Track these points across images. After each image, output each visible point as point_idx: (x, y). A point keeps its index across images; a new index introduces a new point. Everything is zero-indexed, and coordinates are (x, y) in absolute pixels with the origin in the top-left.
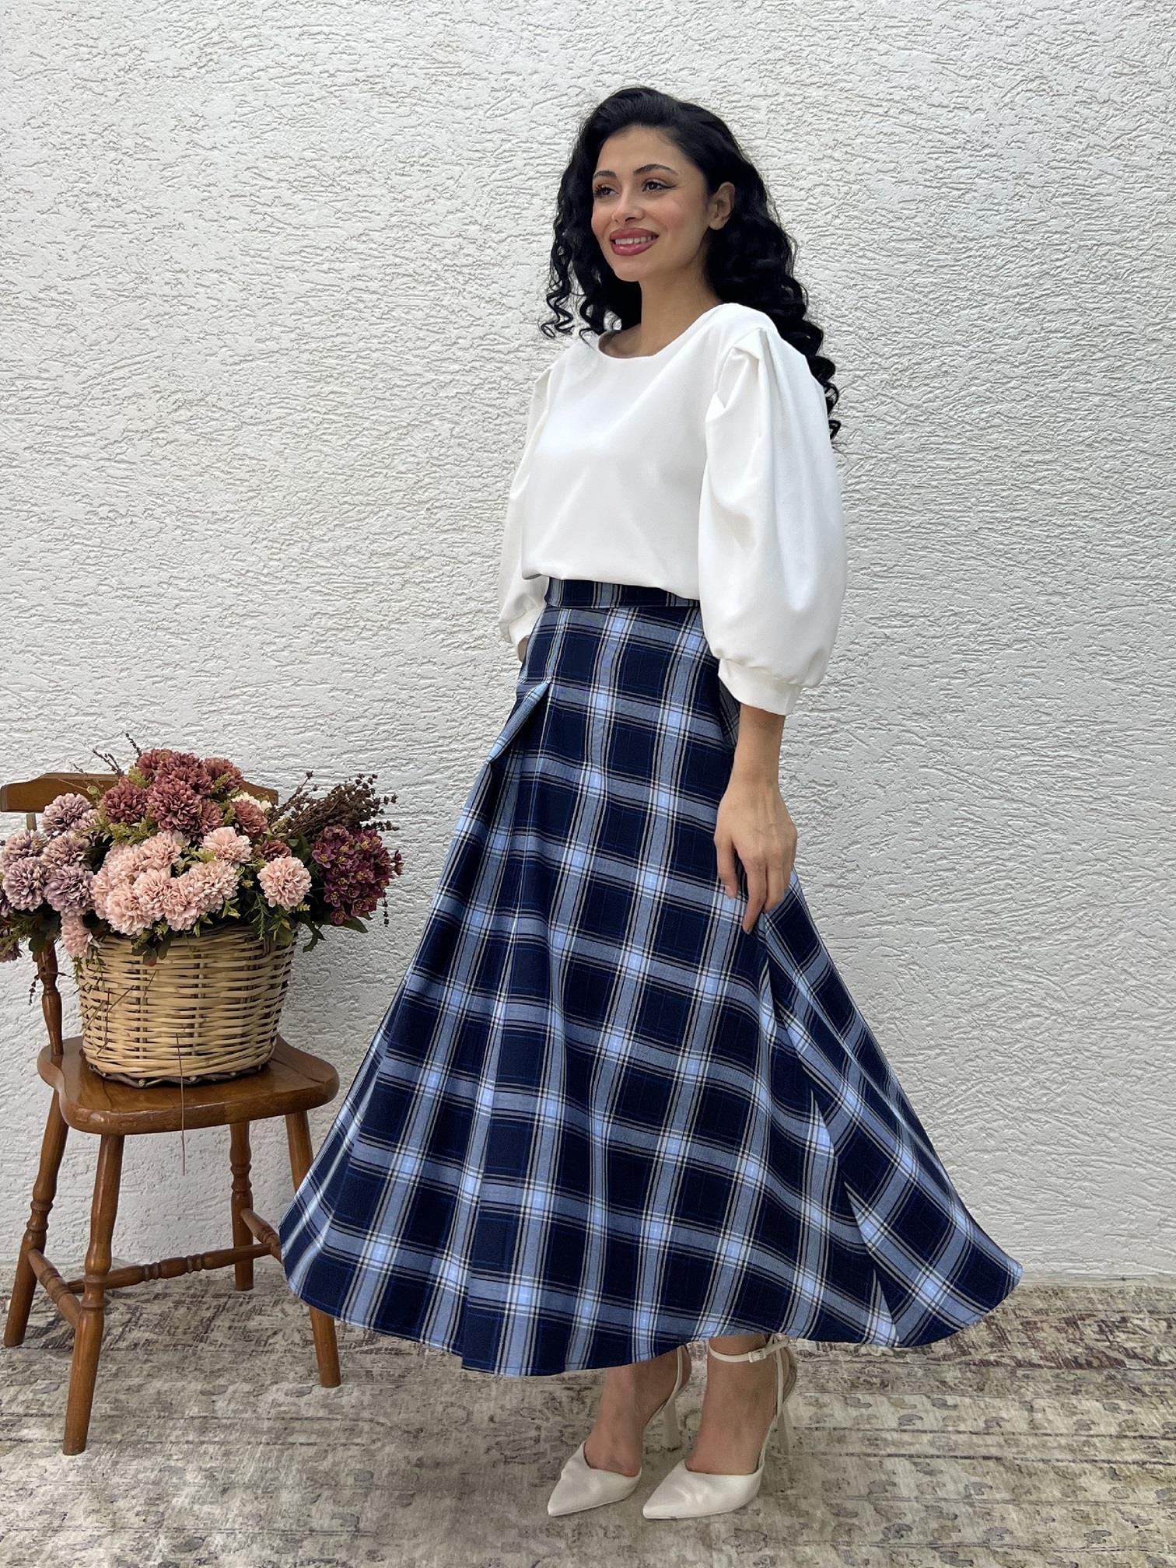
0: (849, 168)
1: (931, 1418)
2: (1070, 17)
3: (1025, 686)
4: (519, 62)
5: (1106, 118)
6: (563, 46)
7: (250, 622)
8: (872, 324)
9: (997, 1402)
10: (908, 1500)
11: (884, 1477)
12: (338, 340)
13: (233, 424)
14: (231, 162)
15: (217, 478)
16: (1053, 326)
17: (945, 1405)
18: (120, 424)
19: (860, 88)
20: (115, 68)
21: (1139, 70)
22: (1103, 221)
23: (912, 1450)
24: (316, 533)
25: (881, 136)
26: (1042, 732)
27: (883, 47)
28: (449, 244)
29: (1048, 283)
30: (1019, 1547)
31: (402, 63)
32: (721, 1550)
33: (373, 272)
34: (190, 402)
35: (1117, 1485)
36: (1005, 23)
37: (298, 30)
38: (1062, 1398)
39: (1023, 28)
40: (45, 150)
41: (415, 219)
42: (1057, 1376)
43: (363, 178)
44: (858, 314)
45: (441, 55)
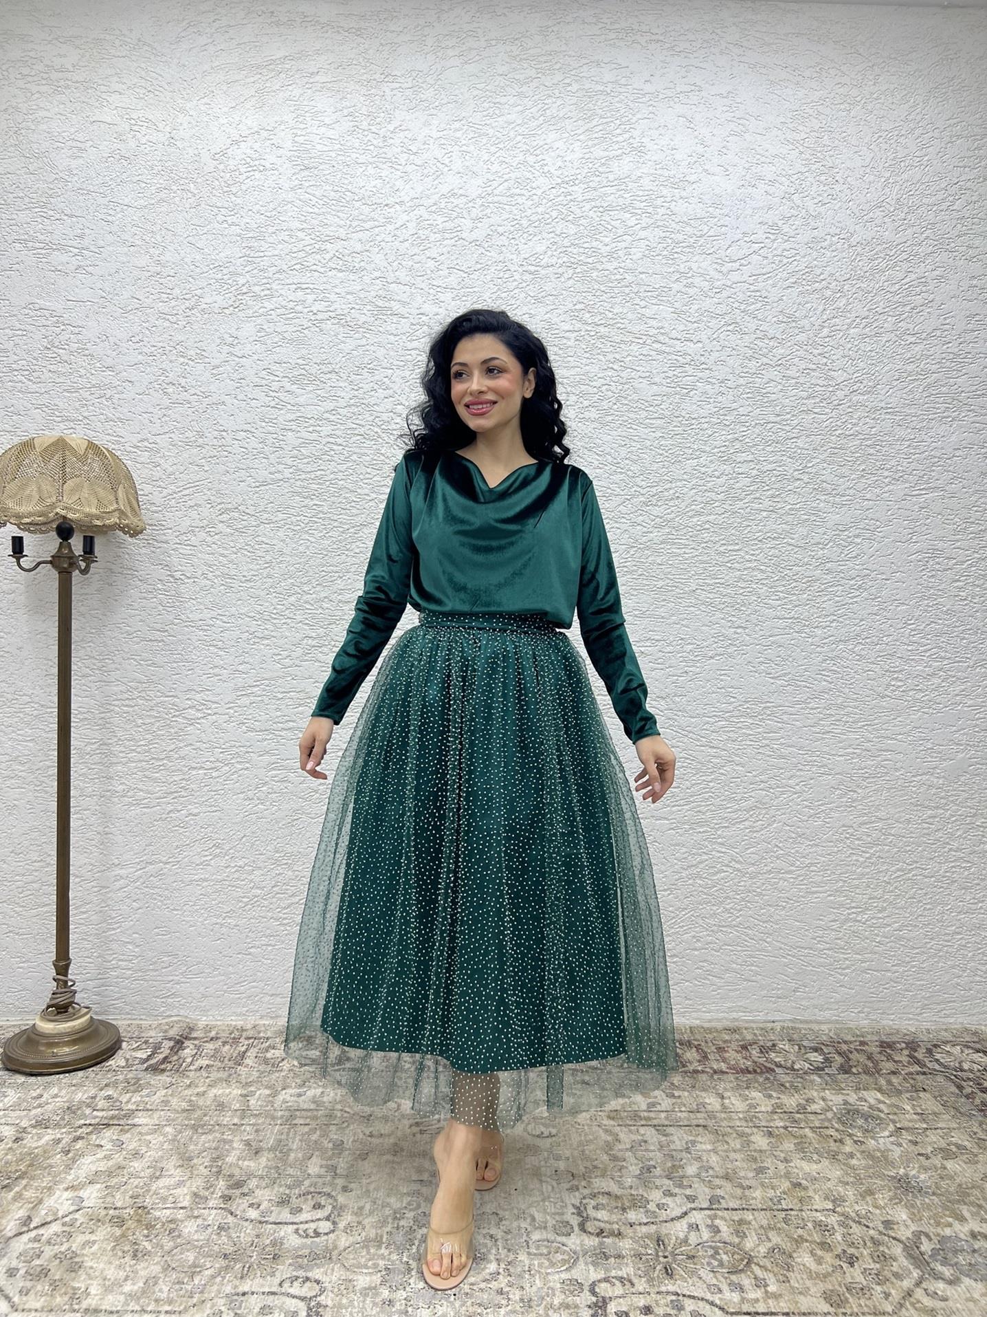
0: (622, 375)
1: (666, 1103)
2: (752, 288)
3: (722, 680)
4: (427, 308)
5: (773, 348)
6: (453, 299)
7: (266, 642)
8: (635, 468)
9: (703, 1094)
10: (654, 1151)
11: (640, 1138)
12: (319, 473)
13: (255, 523)
14: (254, 365)
15: (245, 555)
16: (740, 470)
17: (673, 1096)
18: (186, 523)
19: (629, 327)
20: (183, 307)
21: (792, 319)
22: (770, 409)
23: (655, 1122)
24: (306, 589)
25: (641, 357)
26: (731, 708)
27: (643, 303)
28: (385, 417)
29: (738, 445)
30: (717, 1177)
31: (357, 307)
32: (547, 1182)
33: (338, 433)
34: (227, 509)
35: (772, 1140)
36: (714, 290)
37: (295, 286)
38: (740, 1091)
39: (725, 294)
40: (140, 357)
41: (364, 401)
42: (737, 1078)
43: (333, 376)
44: (627, 462)
45: (380, 303)
